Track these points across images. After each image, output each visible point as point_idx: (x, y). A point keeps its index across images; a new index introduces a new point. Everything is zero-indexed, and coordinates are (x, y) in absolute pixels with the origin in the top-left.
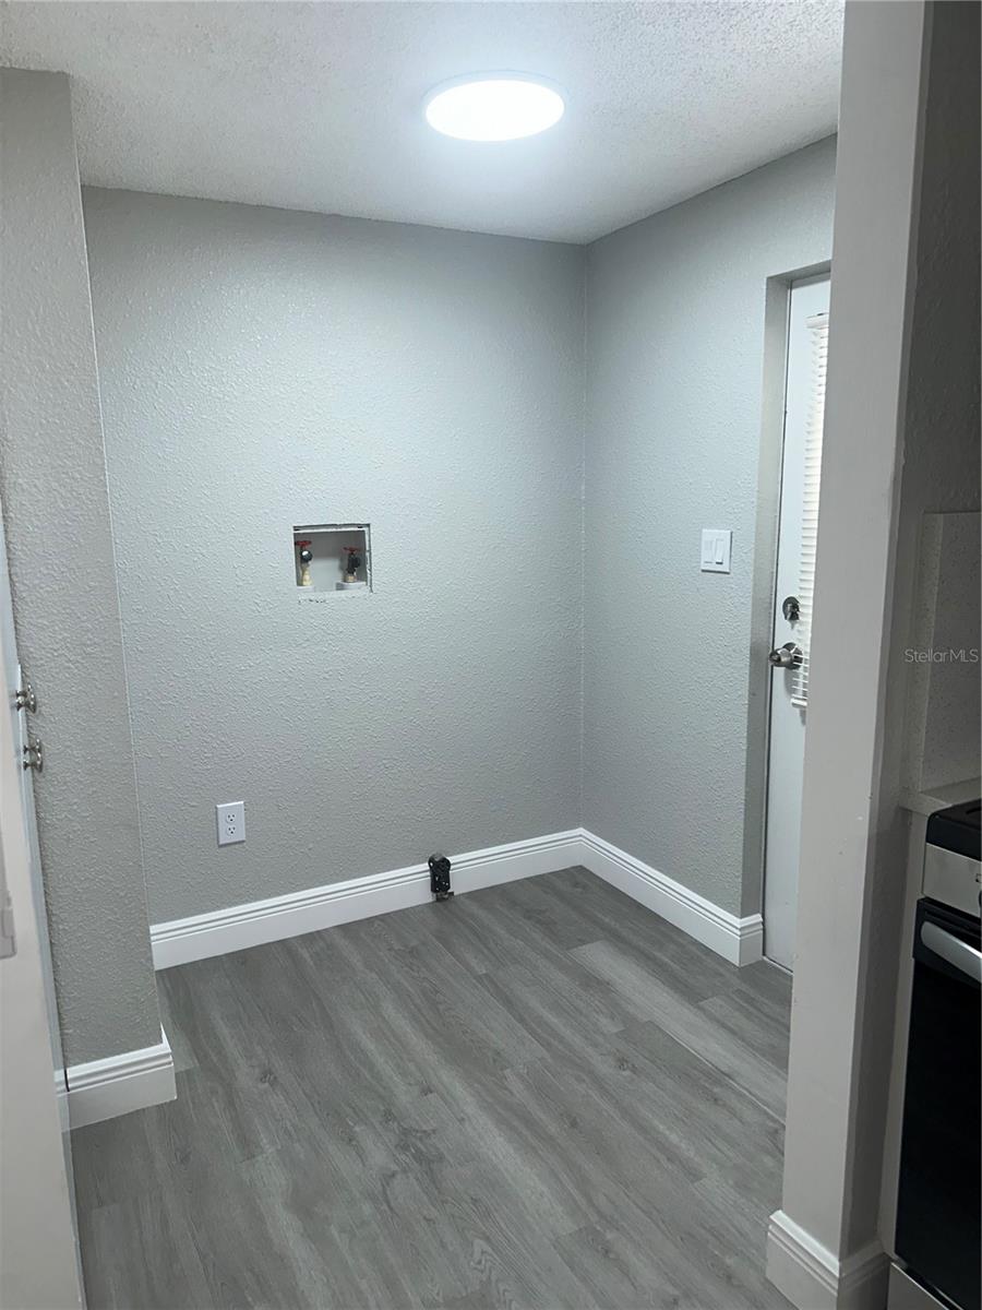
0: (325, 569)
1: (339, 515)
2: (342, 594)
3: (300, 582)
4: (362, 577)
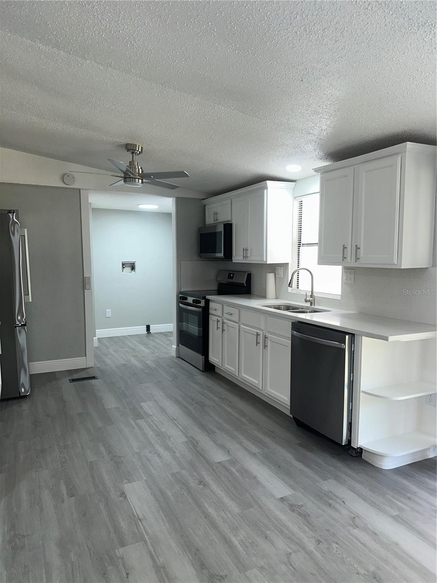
0: (128, 269)
1: (130, 260)
2: (130, 274)
3: (123, 271)
4: (134, 271)
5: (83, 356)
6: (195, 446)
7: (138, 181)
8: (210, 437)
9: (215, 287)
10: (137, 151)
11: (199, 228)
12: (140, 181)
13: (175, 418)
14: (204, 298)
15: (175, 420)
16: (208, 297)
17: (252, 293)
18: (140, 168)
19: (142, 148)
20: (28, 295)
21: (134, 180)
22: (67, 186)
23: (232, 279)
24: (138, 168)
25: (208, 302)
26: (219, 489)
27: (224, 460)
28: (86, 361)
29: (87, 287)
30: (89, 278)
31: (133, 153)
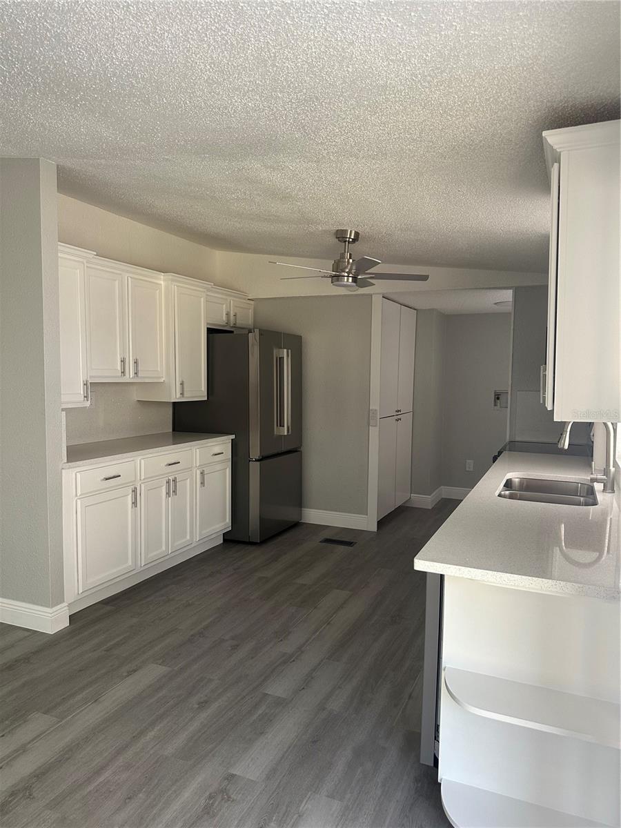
6: (285, 662)
7: (348, 279)
10: (350, 238)
12: (351, 278)
13: (331, 622)
15: (328, 624)
19: (356, 234)
21: (341, 279)
28: (367, 522)
29: (372, 422)
30: (376, 410)
31: (345, 241)
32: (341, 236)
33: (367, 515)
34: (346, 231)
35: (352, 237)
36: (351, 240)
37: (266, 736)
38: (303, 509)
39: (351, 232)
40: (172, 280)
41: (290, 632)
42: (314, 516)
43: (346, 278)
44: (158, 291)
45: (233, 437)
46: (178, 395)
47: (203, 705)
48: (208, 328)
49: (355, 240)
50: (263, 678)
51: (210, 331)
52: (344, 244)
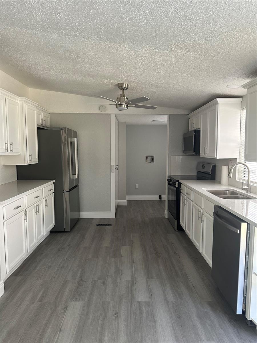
3: (146, 162)
5: (109, 211)
6: (132, 285)
7: (125, 106)
8: (147, 280)
9: (195, 174)
10: (125, 87)
11: (184, 134)
12: (126, 106)
13: (134, 262)
14: (178, 181)
15: (134, 263)
16: (180, 181)
17: (216, 179)
18: (126, 98)
19: (128, 85)
20: (76, 175)
21: (122, 106)
22: (102, 113)
23: (204, 168)
24: (125, 98)
25: (180, 184)
26: (124, 323)
27: (143, 301)
28: (111, 214)
29: (112, 171)
30: (114, 165)
31: (122, 89)
32: (120, 86)
33: (111, 211)
34: (123, 84)
35: (126, 87)
36: (125, 88)
37: (158, 322)
38: (80, 212)
39: (125, 84)
40: (25, 101)
41: (122, 270)
42: (85, 215)
43: (124, 105)
44: (18, 106)
45: (54, 181)
46: (29, 161)
47: (117, 315)
48: (38, 127)
49: (127, 88)
50: (130, 295)
51: (38, 128)
52: (121, 90)
